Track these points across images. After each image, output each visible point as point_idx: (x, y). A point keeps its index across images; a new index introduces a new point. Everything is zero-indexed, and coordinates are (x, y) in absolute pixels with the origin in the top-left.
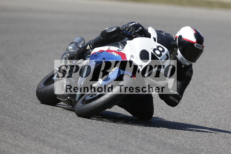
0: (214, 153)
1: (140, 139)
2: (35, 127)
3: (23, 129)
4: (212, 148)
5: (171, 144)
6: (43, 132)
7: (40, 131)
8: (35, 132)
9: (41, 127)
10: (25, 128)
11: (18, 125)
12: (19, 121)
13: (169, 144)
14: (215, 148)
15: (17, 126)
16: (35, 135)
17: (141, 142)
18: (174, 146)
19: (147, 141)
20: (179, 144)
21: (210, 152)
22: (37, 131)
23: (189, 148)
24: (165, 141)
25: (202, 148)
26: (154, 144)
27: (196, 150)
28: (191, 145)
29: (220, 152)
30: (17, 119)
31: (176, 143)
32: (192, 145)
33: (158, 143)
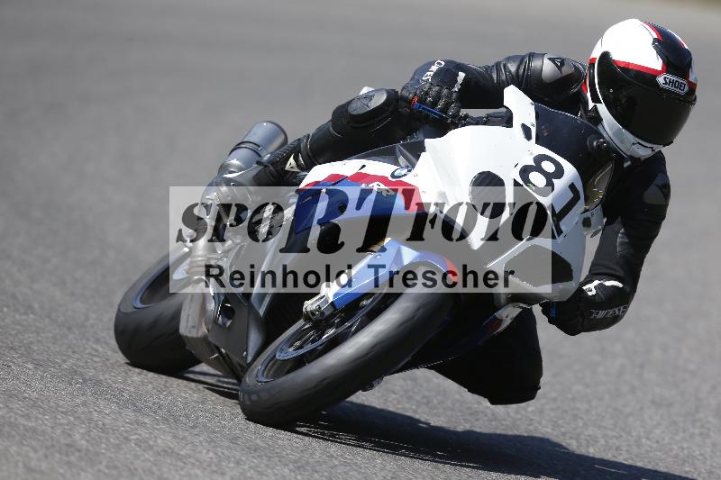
0: (627, 451)
1: (395, 393)
2: (71, 336)
3: (31, 343)
4: (621, 436)
5: (493, 414)
6: (95, 356)
7: (87, 352)
8: (70, 352)
9: (88, 340)
10: (40, 339)
11: (18, 327)
12: (21, 314)
13: (486, 415)
14: (632, 437)
15: (13, 333)
16: (70, 362)
17: (399, 403)
18: (504, 423)
19: (418, 401)
20: (519, 416)
21: (614, 447)
22: (76, 350)
23: (549, 430)
24: (476, 406)
25: (591, 433)
26: (441, 411)
27: (571, 438)
28: (556, 422)
29: (647, 451)
30: (17, 310)
31: (508, 414)
32: (560, 422)
33: (452, 410)
